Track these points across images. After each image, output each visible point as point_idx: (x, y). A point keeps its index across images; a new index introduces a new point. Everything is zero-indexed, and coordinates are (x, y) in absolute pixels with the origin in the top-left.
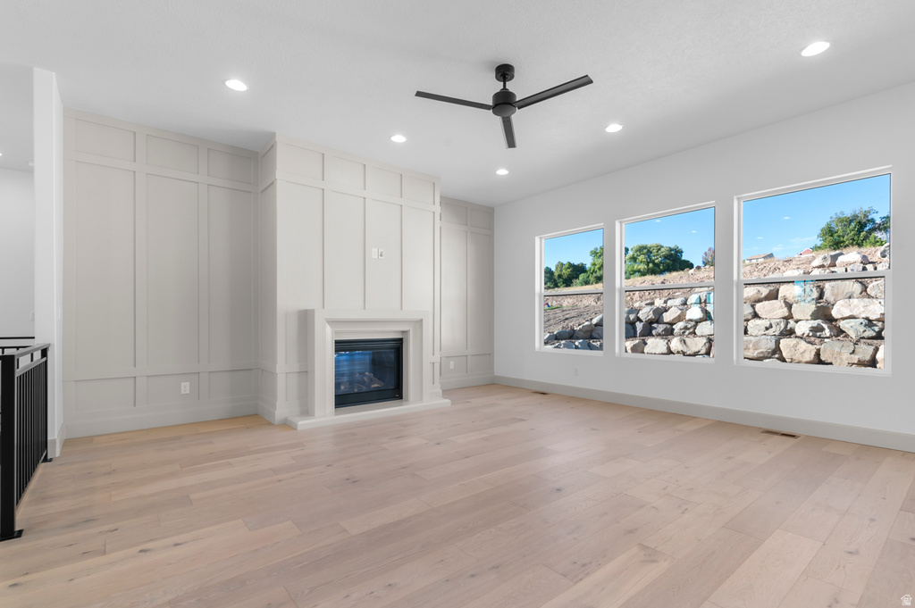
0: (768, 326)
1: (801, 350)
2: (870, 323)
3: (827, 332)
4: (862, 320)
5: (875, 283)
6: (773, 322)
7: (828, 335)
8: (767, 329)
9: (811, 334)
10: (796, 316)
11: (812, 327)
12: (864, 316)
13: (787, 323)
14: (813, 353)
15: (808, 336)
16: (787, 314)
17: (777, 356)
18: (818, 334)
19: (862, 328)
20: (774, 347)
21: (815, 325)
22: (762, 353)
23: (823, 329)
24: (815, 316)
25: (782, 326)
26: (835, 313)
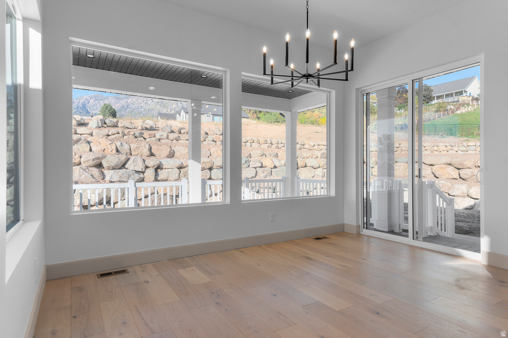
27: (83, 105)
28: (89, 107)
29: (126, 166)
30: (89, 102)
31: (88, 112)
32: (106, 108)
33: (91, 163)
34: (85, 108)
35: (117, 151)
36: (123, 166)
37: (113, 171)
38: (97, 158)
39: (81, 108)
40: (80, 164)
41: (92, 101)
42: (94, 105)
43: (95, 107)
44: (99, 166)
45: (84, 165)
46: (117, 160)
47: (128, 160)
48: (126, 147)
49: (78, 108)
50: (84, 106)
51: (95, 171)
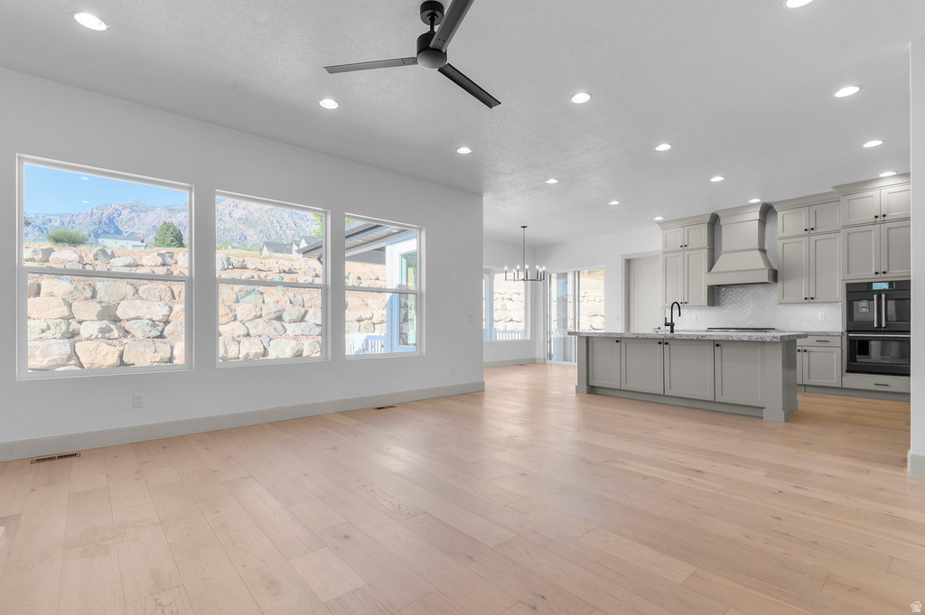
0: (44, 328)
1: (103, 353)
2: (154, 323)
3: (116, 333)
4: (148, 321)
5: (146, 287)
6: (50, 322)
7: (117, 336)
8: (43, 331)
9: (100, 335)
10: (79, 316)
11: (101, 328)
12: (148, 317)
13: (69, 324)
14: (116, 355)
15: (96, 337)
16: (67, 314)
17: (72, 362)
18: (107, 335)
19: (148, 329)
20: (69, 352)
21: (104, 326)
22: (54, 360)
23: (111, 330)
24: (101, 317)
25: (64, 327)
26: (120, 313)
27: (109, 218)
28: (121, 223)
29: (306, 319)
30: (120, 215)
31: (118, 232)
32: (168, 229)
33: (273, 316)
34: (113, 223)
35: (291, 302)
36: (302, 319)
37: (294, 324)
38: (278, 311)
39: (106, 224)
40: (261, 316)
41: (125, 213)
42: (129, 220)
43: (131, 223)
44: (279, 318)
45: (265, 318)
46: (297, 312)
47: (306, 312)
48: (299, 298)
49: (100, 223)
50: (111, 220)
51: (277, 324)
